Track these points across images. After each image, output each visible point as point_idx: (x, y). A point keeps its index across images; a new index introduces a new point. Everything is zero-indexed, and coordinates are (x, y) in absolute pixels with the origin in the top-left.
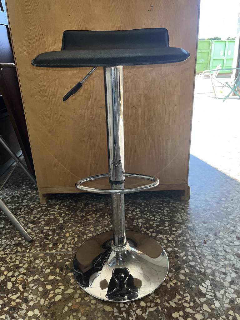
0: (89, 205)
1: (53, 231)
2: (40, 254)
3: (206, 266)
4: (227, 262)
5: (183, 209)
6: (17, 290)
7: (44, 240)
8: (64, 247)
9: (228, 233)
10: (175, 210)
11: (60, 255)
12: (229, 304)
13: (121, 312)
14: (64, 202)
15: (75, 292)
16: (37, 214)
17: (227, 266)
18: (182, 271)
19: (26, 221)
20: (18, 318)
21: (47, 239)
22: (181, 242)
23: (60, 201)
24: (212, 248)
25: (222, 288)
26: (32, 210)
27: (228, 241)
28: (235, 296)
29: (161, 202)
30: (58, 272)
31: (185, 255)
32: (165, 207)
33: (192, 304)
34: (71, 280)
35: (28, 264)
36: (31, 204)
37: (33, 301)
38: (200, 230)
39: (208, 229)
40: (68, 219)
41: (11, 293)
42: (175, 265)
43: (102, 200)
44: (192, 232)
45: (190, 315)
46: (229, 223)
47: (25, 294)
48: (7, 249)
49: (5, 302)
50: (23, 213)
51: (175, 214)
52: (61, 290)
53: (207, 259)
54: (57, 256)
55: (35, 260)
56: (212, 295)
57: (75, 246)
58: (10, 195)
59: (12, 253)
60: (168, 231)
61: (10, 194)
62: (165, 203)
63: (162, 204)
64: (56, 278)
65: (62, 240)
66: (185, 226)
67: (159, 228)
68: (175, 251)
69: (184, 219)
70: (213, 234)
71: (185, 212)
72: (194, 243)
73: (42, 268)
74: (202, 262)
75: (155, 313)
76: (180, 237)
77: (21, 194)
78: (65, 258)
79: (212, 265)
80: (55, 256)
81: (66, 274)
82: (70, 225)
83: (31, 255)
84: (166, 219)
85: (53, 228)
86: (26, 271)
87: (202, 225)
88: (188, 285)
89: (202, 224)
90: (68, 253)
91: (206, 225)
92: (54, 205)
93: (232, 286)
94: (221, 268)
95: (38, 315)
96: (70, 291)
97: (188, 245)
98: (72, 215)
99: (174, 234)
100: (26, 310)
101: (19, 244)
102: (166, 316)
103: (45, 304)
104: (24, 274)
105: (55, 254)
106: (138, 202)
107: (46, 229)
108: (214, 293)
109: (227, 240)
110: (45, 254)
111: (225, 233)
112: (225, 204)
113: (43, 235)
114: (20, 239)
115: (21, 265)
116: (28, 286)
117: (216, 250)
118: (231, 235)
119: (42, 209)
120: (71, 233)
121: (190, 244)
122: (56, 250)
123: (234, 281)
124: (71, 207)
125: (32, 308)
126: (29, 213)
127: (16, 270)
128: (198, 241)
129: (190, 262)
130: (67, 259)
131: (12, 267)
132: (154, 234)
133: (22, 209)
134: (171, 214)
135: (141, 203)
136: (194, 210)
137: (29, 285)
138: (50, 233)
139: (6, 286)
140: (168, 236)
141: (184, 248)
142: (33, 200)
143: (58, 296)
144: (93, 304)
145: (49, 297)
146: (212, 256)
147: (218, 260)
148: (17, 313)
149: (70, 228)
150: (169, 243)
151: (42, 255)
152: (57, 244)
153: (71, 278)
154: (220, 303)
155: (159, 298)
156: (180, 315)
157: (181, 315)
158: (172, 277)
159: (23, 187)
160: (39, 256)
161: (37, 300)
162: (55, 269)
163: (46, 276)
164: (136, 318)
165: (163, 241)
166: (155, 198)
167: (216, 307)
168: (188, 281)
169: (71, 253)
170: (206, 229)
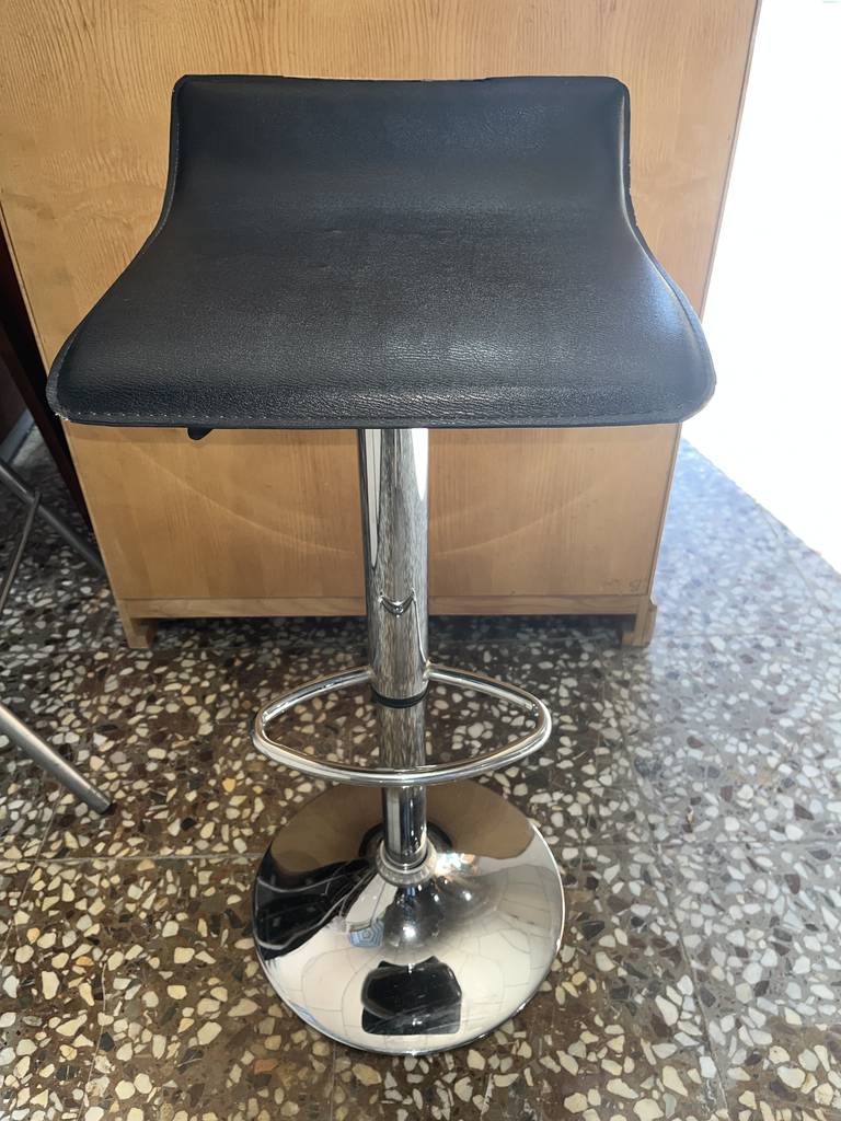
0: (300, 655)
1: (180, 766)
2: (141, 861)
3: (685, 920)
4: (752, 909)
5: (625, 684)
6: (76, 1005)
7: (149, 805)
8: (220, 835)
9: (771, 788)
10: (596, 686)
11: (208, 867)
12: (744, 1069)
13: (406, 1090)
14: (210, 640)
15: (262, 1013)
16: (120, 692)
17: (752, 922)
18: (606, 941)
19: (85, 722)
20: (87, 1105)
21: (160, 799)
22: (610, 823)
23: (196, 638)
24: (710, 849)
25: (731, 1007)
26: (102, 676)
27: (766, 822)
28: (766, 1039)
29: (551, 652)
30: (205, 934)
31: (619, 878)
32: (565, 674)
33: (629, 1065)
34: (246, 967)
35: (104, 902)
36: (95, 645)
37: (128, 1046)
38: (679, 774)
39: (703, 769)
40: (229, 716)
41: (54, 1015)
42: (585, 916)
43: (344, 634)
44: (648, 783)
45: (621, 1106)
46: (775, 746)
47: (104, 1019)
48: (29, 839)
49: (42, 1045)
50: (70, 687)
51: (598, 706)
52: (218, 1003)
53: (690, 893)
54: (199, 871)
55: (127, 883)
56: (697, 1032)
57: (257, 832)
58: (19, 606)
59: (49, 855)
60: (569, 776)
61: (19, 599)
62: (565, 656)
63: (554, 659)
64: (197, 957)
65: (212, 806)
66: (627, 756)
67: (537, 764)
68: (587, 859)
69: (627, 728)
70: (719, 791)
71: (630, 698)
72: (653, 827)
73: (152, 917)
74: (672, 906)
75: (511, 1094)
76: (606, 804)
77: (55, 599)
78: (224, 881)
79: (706, 918)
80: (192, 873)
81: (231, 942)
82: (236, 742)
83: (112, 864)
84: (563, 727)
85: (179, 755)
86: (101, 930)
87: (686, 752)
88: (621, 992)
89: (687, 748)
90: (234, 862)
91: (696, 754)
92: (177, 652)
93: (761, 1001)
94: (732, 929)
95: (148, 1095)
96: (246, 1008)
97: (631, 836)
98: (241, 702)
99: (588, 791)
100: (109, 1076)
101: (66, 821)
102: (546, 1107)
103: (169, 1056)
104: (94, 941)
105: (191, 863)
106: (471, 647)
107: (156, 760)
108: (703, 1027)
109: (762, 818)
110: (157, 863)
111: (760, 787)
112: (771, 663)
113: (146, 785)
114: (69, 799)
115: (81, 905)
116: (110, 990)
117: (723, 860)
118: (780, 797)
119: (137, 671)
120: (241, 776)
121: (638, 831)
122: (195, 848)
123: (771, 984)
124: (238, 663)
125: (128, 1071)
126: (92, 687)
127: (67, 924)
128: (666, 821)
129: (633, 903)
130: (232, 883)
131: (52, 913)
132: (521, 790)
133: (66, 668)
134: (583, 706)
135: (482, 653)
136: (664, 688)
137: (112, 984)
138: (171, 777)
139: (39, 987)
140: (568, 799)
141: (619, 847)
142: (101, 630)
143: (208, 1025)
144: (318, 1058)
145: (180, 1030)
146: (708, 882)
147: (724, 898)
148: (82, 1088)
149: (238, 755)
150: (571, 826)
151: (146, 865)
152: (195, 823)
153: (248, 959)
154: (716, 1065)
155: (526, 1039)
156: (589, 1104)
157: (592, 1103)
158: (570, 964)
159: (63, 567)
160: (140, 868)
161: (141, 1042)
162: (193, 922)
163: (165, 949)
164: (455, 1112)
165: (549, 820)
166: (531, 630)
167: (704, 1079)
168: (622, 979)
169: (242, 861)
170: (700, 770)
